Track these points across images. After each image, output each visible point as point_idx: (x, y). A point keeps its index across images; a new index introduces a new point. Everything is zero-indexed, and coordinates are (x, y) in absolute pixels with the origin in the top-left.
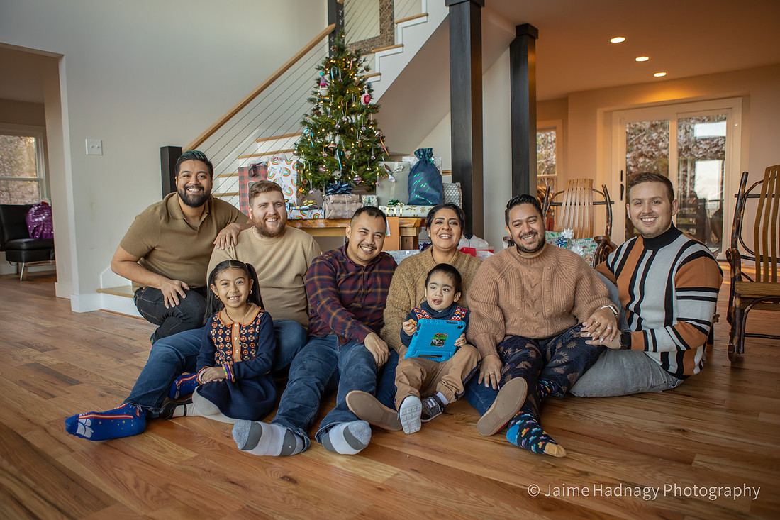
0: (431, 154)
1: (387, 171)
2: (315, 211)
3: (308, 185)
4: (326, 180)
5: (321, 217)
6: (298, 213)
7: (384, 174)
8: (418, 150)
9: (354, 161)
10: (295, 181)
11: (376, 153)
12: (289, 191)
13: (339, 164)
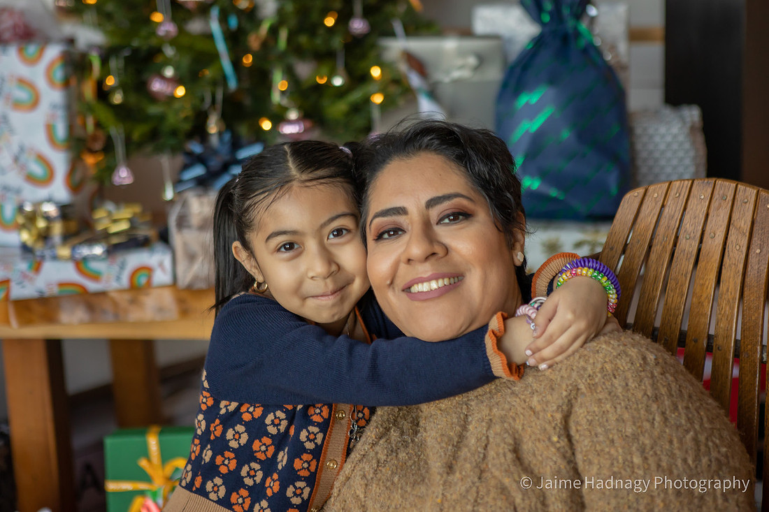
2: (136, 259)
3: (108, 148)
5: (162, 277)
6: (69, 273)
10: (61, 131)
12: (37, 170)
13: (221, 69)
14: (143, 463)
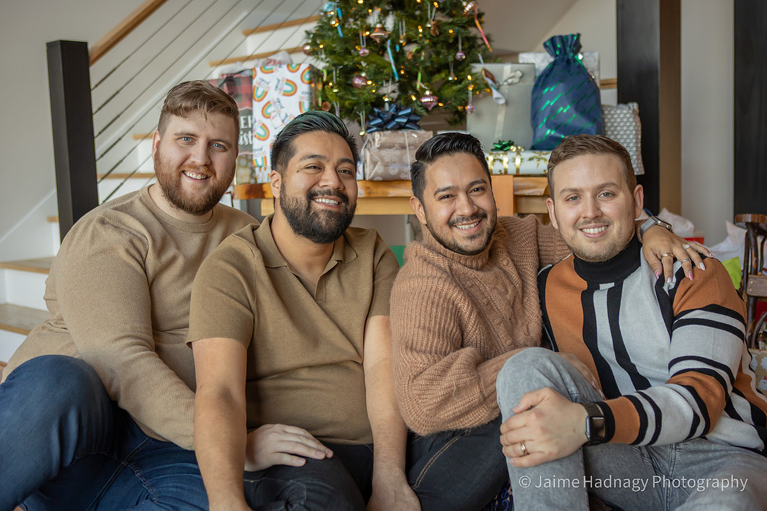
0: (577, 47)
1: (490, 82)
4: (366, 103)
7: (482, 88)
8: (552, 40)
9: (423, 62)
10: (306, 104)
11: (467, 45)
13: (392, 70)
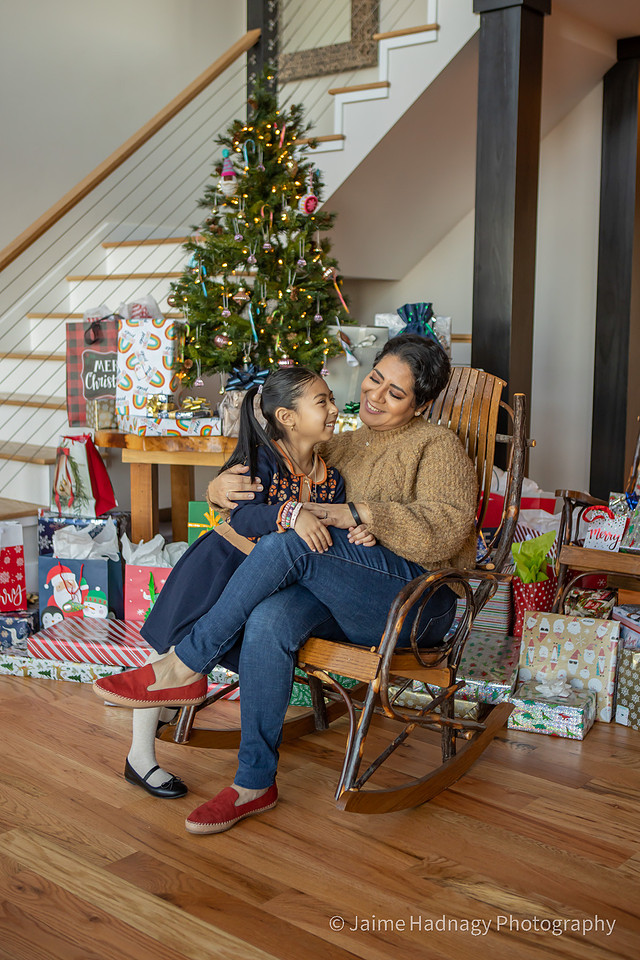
0: (430, 314)
1: (345, 345)
2: (204, 422)
3: (194, 368)
4: (226, 363)
5: (216, 432)
6: (172, 425)
7: (337, 351)
8: (405, 307)
9: (281, 328)
10: (170, 360)
11: (325, 306)
12: (157, 379)
13: (252, 332)
14: (206, 514)
